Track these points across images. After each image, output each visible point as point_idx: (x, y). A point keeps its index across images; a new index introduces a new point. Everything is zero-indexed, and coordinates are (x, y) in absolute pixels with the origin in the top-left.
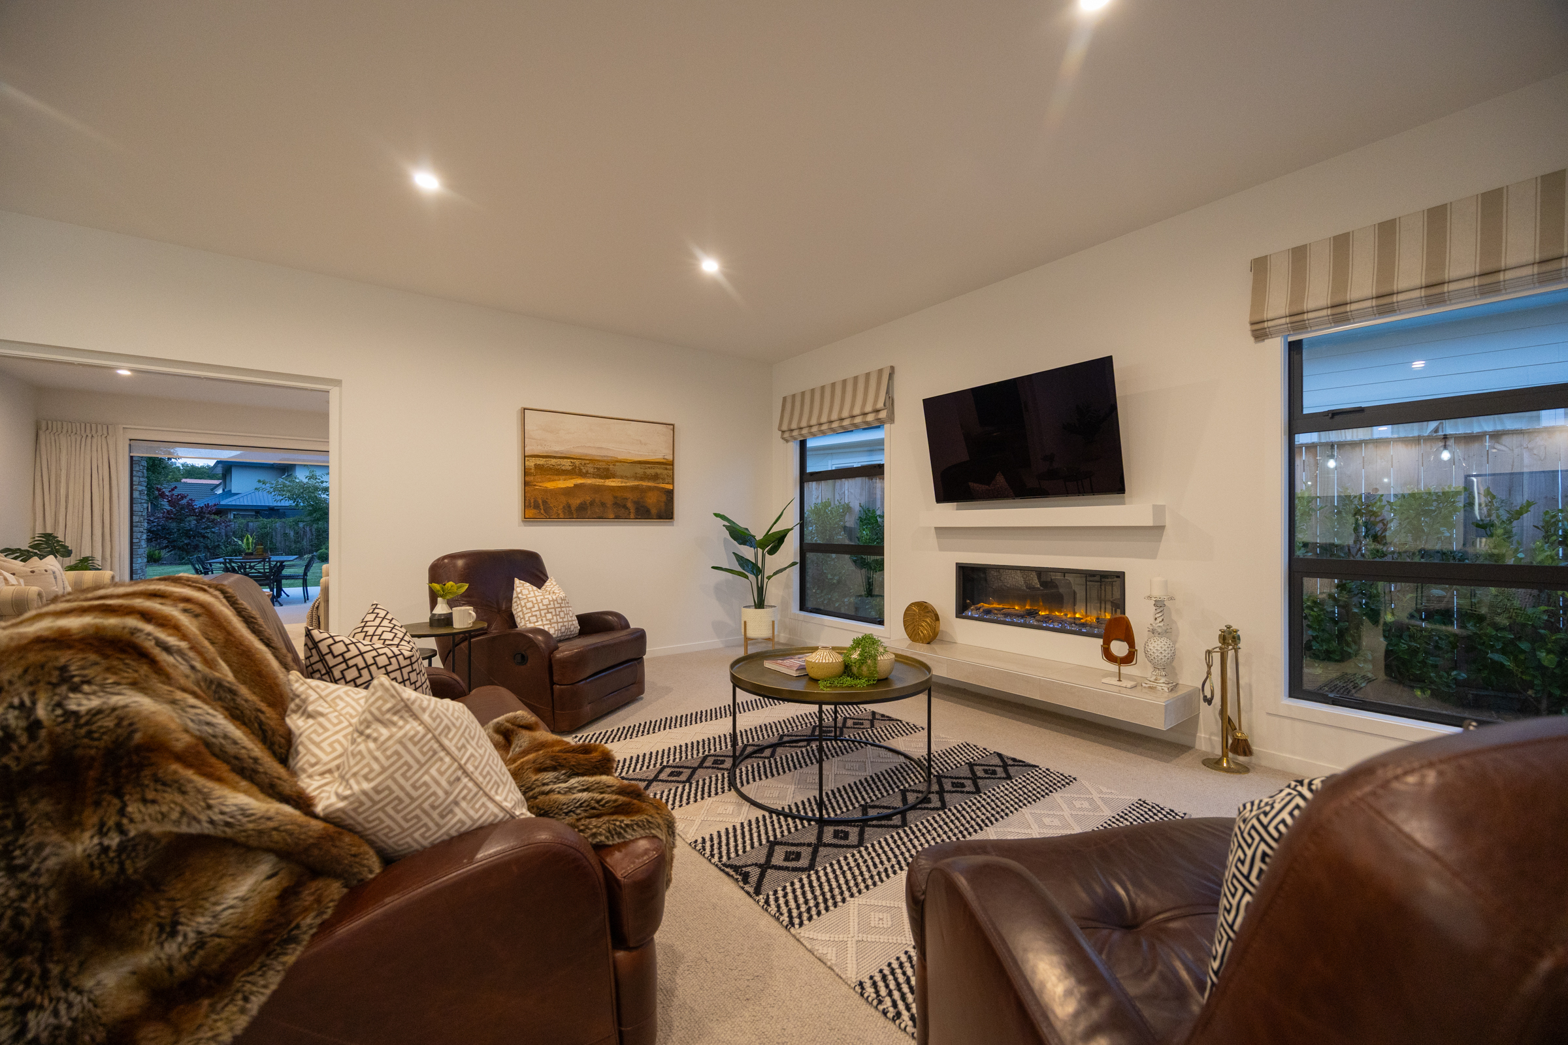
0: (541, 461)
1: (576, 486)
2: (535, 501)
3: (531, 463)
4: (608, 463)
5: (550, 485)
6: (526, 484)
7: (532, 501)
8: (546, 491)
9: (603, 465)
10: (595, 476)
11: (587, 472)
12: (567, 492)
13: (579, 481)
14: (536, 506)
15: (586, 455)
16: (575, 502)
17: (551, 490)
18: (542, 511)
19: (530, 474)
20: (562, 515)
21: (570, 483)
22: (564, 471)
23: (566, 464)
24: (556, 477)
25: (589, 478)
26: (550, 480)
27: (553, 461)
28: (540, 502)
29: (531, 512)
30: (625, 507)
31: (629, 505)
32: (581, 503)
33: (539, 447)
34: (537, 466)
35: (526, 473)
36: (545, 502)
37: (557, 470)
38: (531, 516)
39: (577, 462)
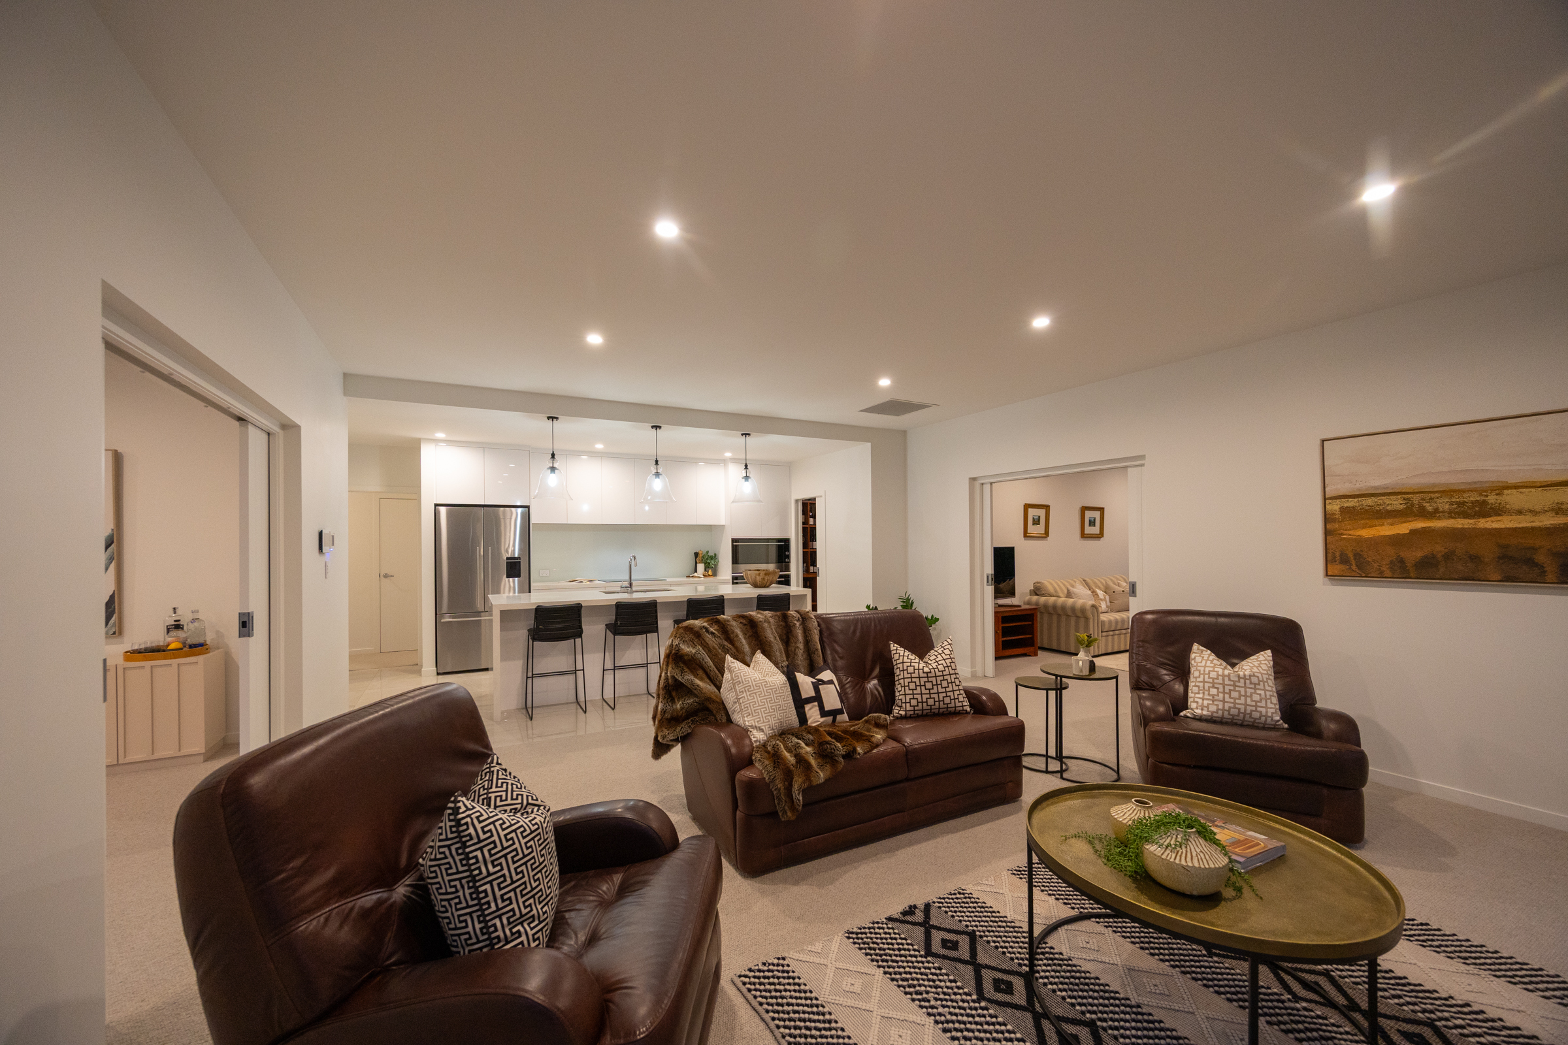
0: (1351, 503)
1: (1413, 532)
2: (1342, 554)
3: (1334, 507)
4: (1482, 491)
5: (1366, 533)
6: (1327, 533)
7: (1337, 554)
8: (1360, 540)
9: (1474, 497)
10: (1452, 514)
11: (1436, 511)
12: (1397, 541)
13: (1419, 524)
14: (1344, 560)
15: (1434, 485)
16: (1414, 555)
17: (1367, 540)
18: (1354, 567)
19: (1334, 521)
20: (1388, 573)
21: (1404, 528)
22: (1388, 512)
23: (1396, 503)
24: (1377, 522)
25: (1439, 518)
26: (1364, 527)
27: (1370, 501)
28: (1351, 555)
29: (1335, 569)
30: (1531, 562)
31: (1541, 558)
32: (1426, 557)
33: (1347, 485)
34: (1343, 510)
35: (1327, 518)
36: (1357, 556)
37: (1378, 512)
38: (1336, 572)
39: (1416, 499)
